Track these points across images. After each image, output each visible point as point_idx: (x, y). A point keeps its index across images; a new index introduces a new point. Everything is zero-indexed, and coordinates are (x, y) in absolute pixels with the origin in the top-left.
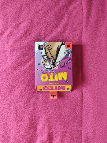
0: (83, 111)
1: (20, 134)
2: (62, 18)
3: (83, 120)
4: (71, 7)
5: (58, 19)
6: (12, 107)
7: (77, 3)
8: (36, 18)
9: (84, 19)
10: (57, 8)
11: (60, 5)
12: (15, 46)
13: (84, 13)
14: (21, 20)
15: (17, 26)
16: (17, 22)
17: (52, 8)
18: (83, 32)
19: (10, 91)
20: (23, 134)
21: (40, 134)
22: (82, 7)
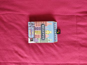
2: (12, 26)
4: (5, 20)
5: (12, 28)
6: (63, 55)
7: (2, 17)
8: (11, 41)
9: (12, 13)
10: (6, 29)
11: (4, 27)
12: (28, 53)
13: (8, 13)
14: (12, 49)
15: (16, 52)
16: (14, 52)
17: (5, 31)
18: (20, 14)
19: (54, 56)
20: (78, 48)
21: (78, 39)
22: (5, 14)
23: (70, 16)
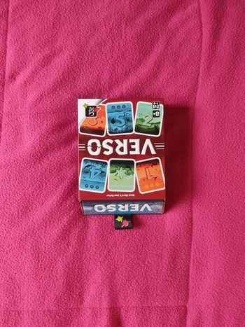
0: (192, 262)
1: (45, 308)
2: (152, 45)
3: (190, 282)
4: (175, 19)
5: (144, 44)
6: (28, 246)
7: (189, 9)
8: (92, 42)
9: (204, 47)
10: (140, 21)
11: (148, 14)
12: (40, 105)
13: (204, 32)
14: (57, 45)
15: (47, 60)
16: (47, 51)
17: (130, 20)
18: (200, 77)
20: (52, 308)
21: (89, 311)
22: (200, 18)
23: (188, 284)
